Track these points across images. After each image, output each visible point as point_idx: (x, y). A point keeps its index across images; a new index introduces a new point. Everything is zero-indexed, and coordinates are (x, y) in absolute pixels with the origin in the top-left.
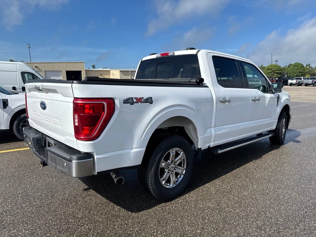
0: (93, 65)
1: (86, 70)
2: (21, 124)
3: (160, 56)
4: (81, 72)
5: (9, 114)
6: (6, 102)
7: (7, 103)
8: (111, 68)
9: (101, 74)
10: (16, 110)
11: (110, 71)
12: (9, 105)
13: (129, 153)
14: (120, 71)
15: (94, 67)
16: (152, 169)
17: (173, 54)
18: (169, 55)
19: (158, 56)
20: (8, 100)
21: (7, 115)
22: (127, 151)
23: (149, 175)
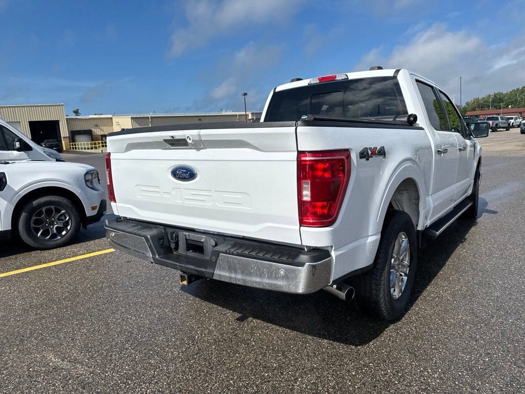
0: (75, 110)
1: (67, 119)
2: (34, 218)
3: (318, 81)
4: (57, 122)
5: (10, 202)
6: (2, 179)
7: (4, 180)
8: (114, 114)
9: (97, 125)
10: (23, 193)
11: (112, 118)
12: (8, 183)
13: (365, 244)
14: (132, 118)
15: (76, 112)
16: (384, 269)
17: (346, 77)
18: (337, 78)
19: (312, 82)
20: (4, 173)
21: (7, 202)
22: (362, 241)
23: (381, 280)
